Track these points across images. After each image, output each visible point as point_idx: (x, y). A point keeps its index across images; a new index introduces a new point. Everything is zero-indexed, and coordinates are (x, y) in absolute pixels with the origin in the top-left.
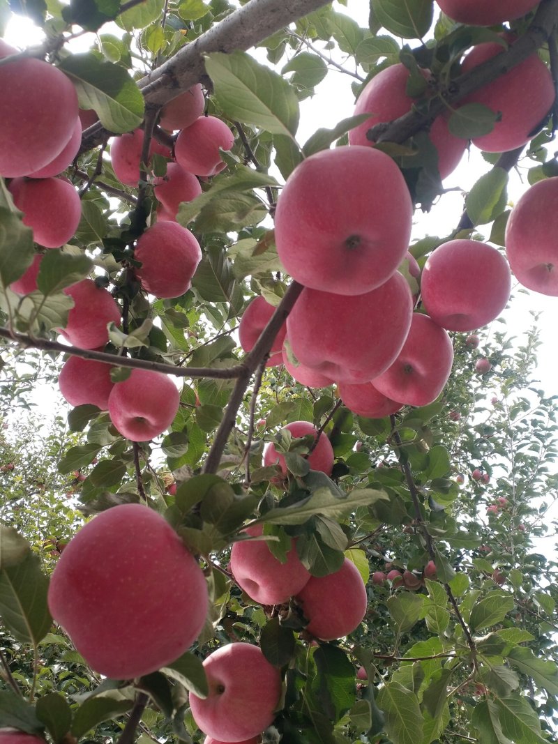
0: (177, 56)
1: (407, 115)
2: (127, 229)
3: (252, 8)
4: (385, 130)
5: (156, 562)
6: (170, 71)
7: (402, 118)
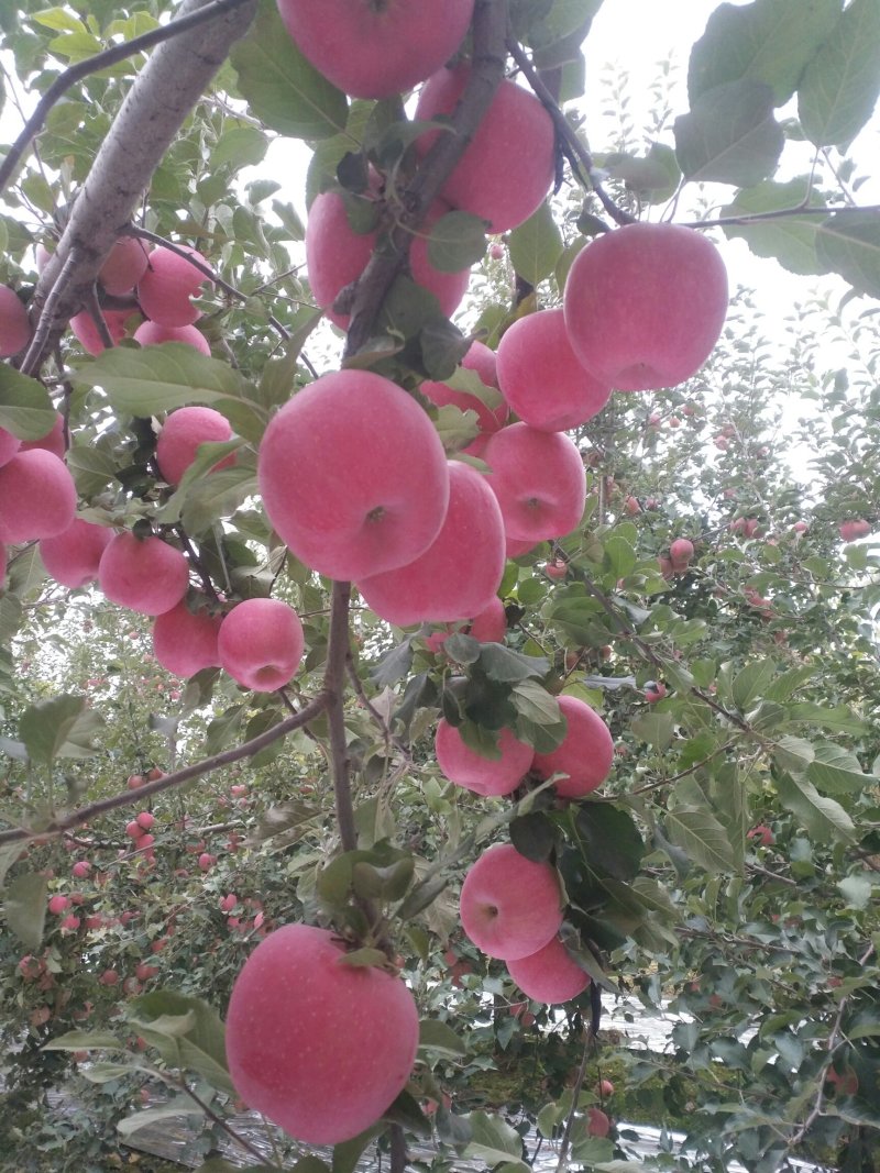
0: (75, 218)
1: (371, 263)
2: (137, 447)
3: (126, 124)
4: (353, 299)
5: (329, 1014)
6: (77, 241)
7: (367, 272)
